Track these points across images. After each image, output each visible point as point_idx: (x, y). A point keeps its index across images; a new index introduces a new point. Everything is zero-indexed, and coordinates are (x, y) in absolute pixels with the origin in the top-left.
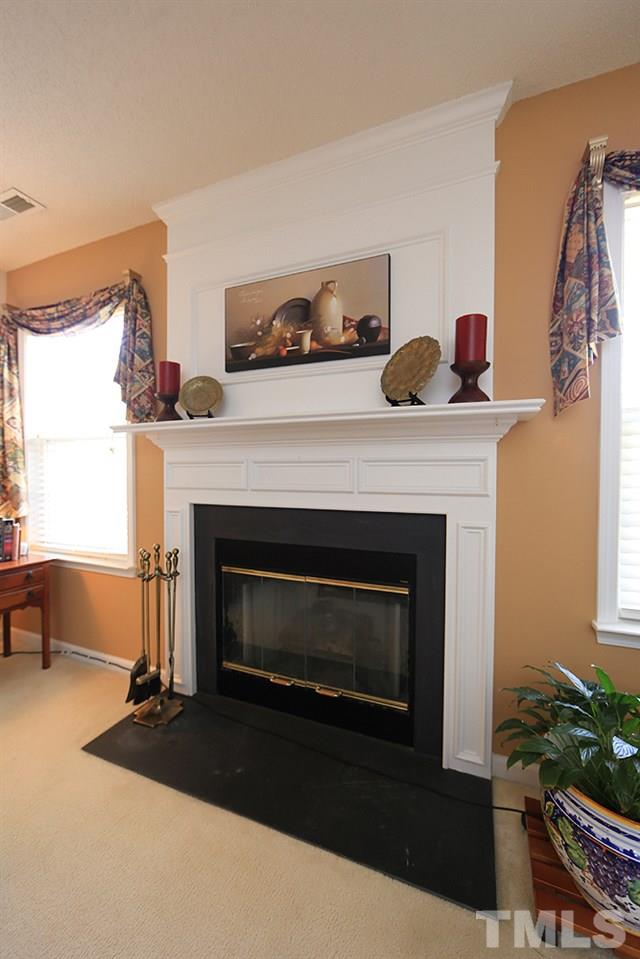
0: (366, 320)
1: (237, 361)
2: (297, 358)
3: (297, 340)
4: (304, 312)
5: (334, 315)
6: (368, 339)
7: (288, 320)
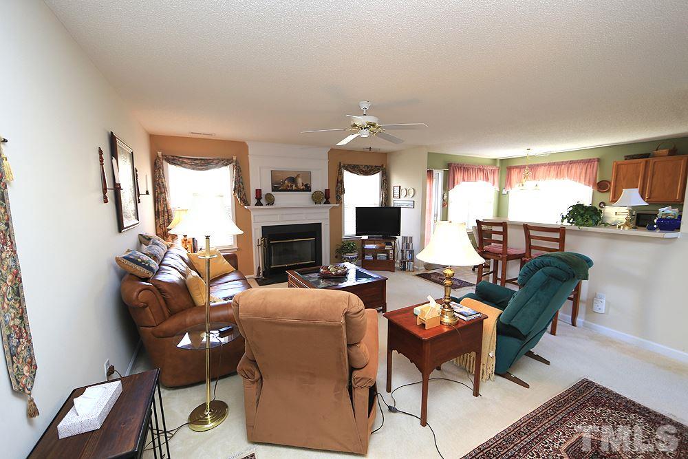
0: (307, 184)
1: (275, 189)
2: (291, 190)
3: (292, 186)
4: (293, 180)
5: (300, 181)
6: (307, 188)
7: (289, 182)
